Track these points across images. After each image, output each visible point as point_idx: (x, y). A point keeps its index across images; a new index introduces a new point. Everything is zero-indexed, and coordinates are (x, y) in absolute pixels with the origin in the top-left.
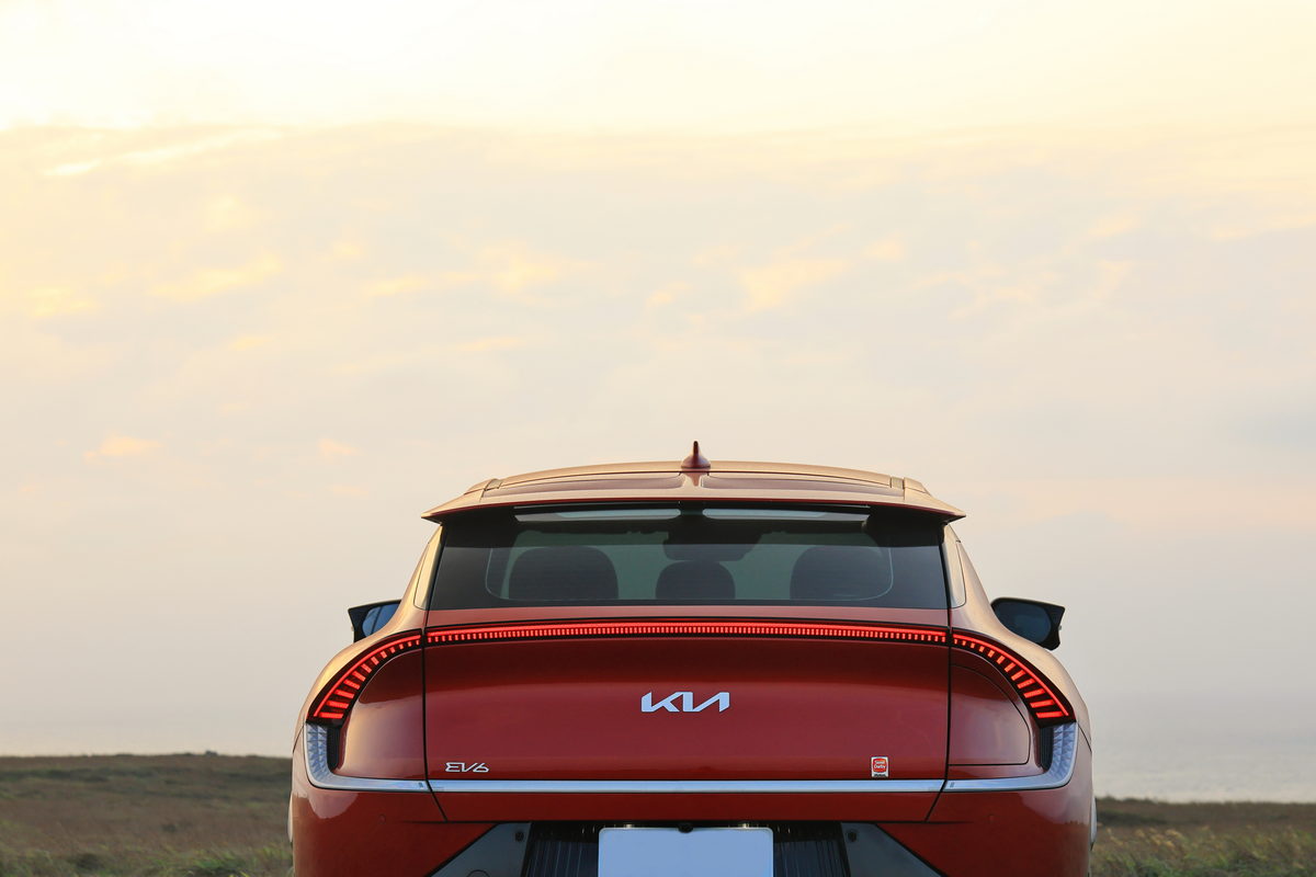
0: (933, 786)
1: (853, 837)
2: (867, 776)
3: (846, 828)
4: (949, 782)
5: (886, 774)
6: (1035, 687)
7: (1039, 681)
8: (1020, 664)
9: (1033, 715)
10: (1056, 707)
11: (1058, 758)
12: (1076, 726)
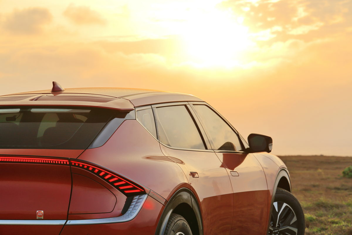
0: (62, 222)
2: (35, 219)
4: (69, 221)
5: (42, 218)
6: (119, 181)
7: (121, 178)
8: (107, 172)
9: (122, 191)
10: (134, 188)
11: (130, 209)
12: (146, 196)
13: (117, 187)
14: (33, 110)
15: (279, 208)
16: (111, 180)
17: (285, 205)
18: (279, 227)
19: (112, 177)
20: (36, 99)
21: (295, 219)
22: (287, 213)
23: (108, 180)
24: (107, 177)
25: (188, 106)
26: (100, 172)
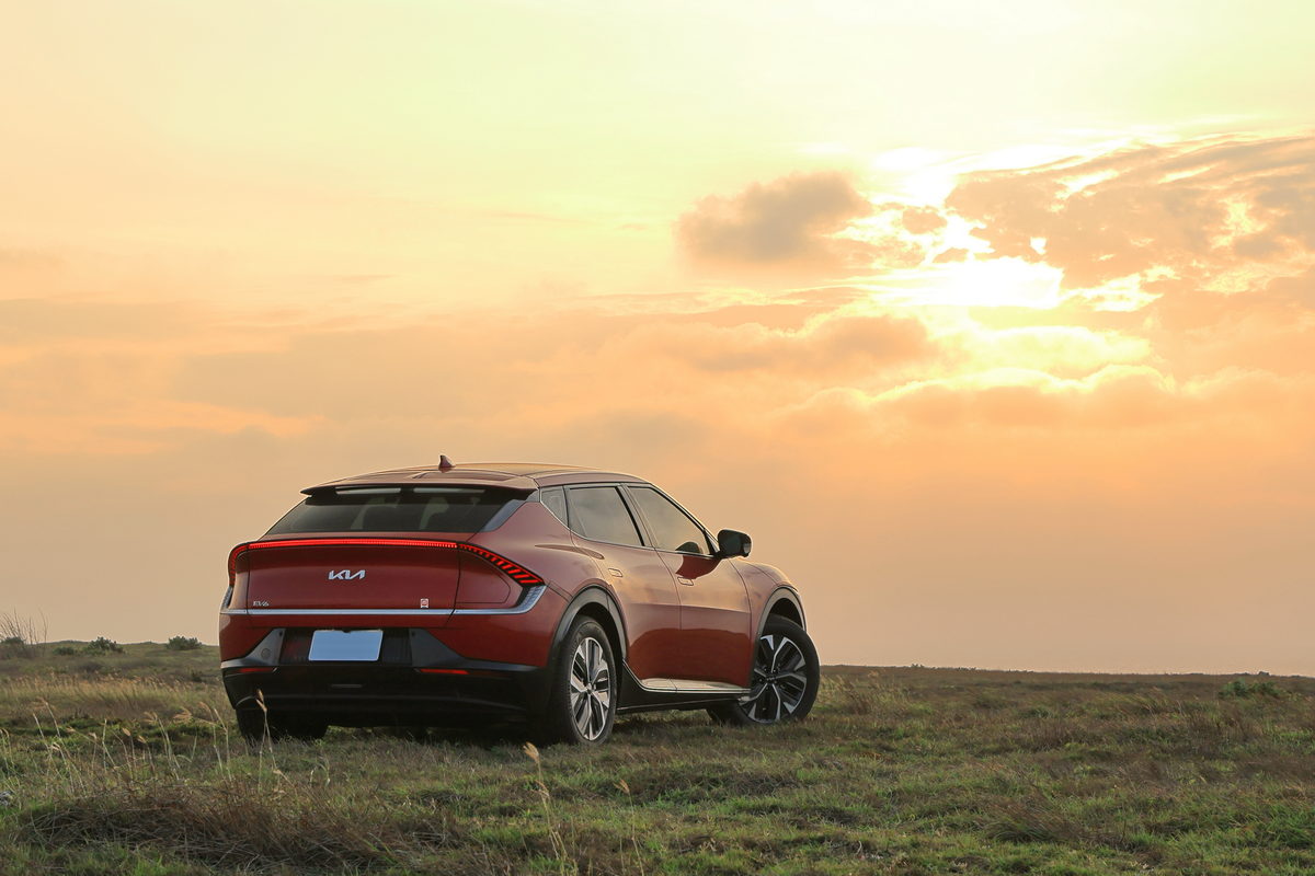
0: (449, 612)
1: (413, 634)
2: (419, 608)
3: (411, 631)
4: (455, 611)
5: (427, 607)
6: (514, 568)
7: (515, 566)
8: (500, 558)
9: (518, 581)
10: (531, 578)
11: (525, 601)
12: (545, 587)
13: (512, 576)
14: (417, 490)
15: (777, 644)
16: (505, 568)
17: (785, 640)
18: (776, 673)
19: (506, 564)
20: (421, 477)
21: (802, 663)
22: (789, 653)
23: (500, 567)
24: (500, 563)
25: (620, 488)
26: (491, 557)
